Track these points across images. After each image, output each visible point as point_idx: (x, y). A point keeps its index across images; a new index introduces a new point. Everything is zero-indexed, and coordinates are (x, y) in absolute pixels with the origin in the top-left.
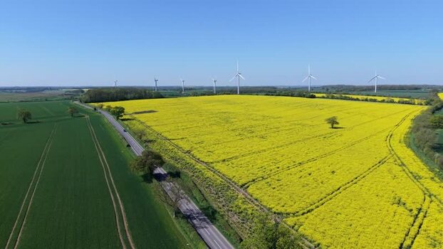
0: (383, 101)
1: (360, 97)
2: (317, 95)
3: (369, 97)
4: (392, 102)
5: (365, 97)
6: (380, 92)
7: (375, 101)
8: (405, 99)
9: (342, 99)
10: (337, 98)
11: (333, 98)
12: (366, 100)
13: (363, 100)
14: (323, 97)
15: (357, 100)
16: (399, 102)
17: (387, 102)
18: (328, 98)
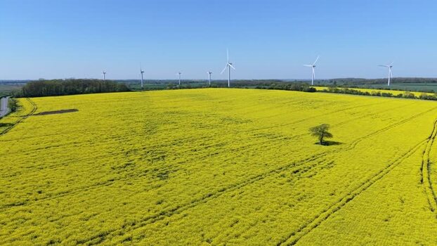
0: (400, 96)
1: (370, 91)
2: (318, 88)
3: (382, 92)
4: (412, 97)
5: (377, 91)
6: (394, 86)
7: (389, 96)
8: (429, 94)
9: (347, 93)
10: (342, 92)
11: (337, 92)
12: (378, 95)
13: (374, 95)
14: (325, 91)
15: (367, 94)
16: (421, 98)
17: (406, 97)
18: (330, 92)
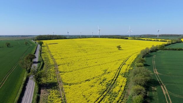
0: (154, 40)
2: (129, 38)
3: (149, 39)
4: (158, 41)
7: (151, 40)
8: (163, 40)
9: (138, 40)
10: (137, 39)
11: (135, 39)
12: (148, 40)
13: (146, 40)
14: (131, 39)
15: (144, 40)
16: (161, 41)
17: (156, 41)
18: (133, 39)
